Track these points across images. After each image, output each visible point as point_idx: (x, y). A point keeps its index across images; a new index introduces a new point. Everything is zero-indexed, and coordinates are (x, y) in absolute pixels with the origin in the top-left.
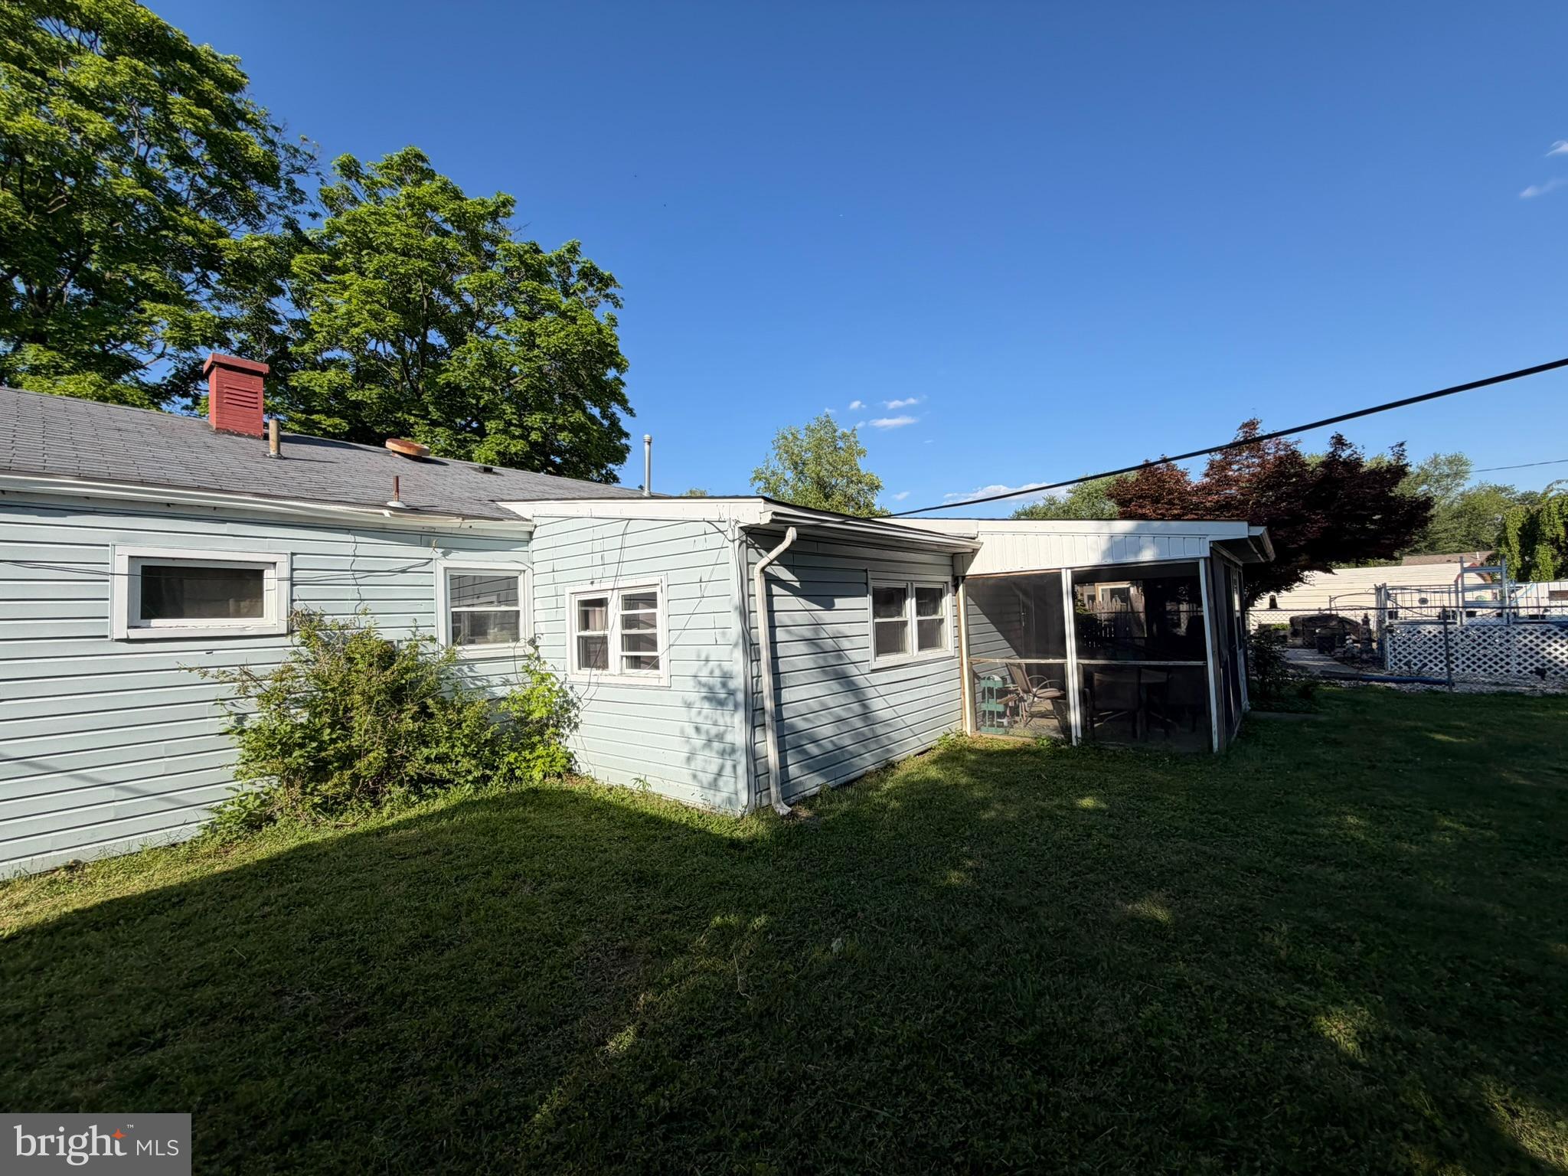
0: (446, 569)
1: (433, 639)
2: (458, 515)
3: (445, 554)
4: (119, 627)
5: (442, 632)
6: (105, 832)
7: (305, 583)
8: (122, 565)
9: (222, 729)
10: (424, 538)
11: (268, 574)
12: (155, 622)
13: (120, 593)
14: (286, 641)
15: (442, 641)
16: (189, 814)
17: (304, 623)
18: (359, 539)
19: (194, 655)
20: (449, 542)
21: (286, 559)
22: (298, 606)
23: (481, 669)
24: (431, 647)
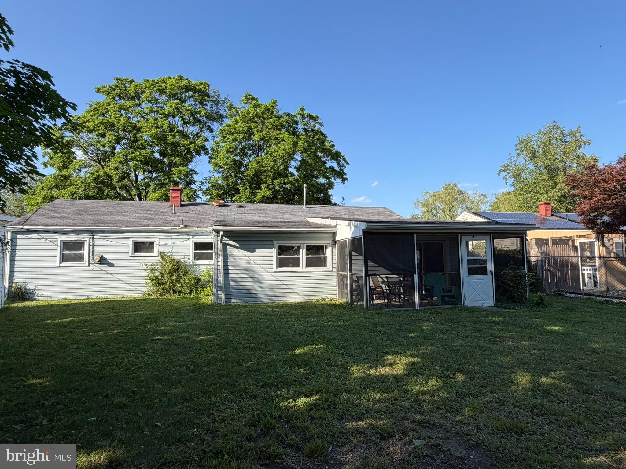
0: (193, 241)
1: (189, 259)
2: (196, 227)
3: (193, 237)
4: (130, 255)
5: (191, 257)
6: (128, 292)
7: (162, 245)
8: (131, 243)
9: (146, 275)
10: (188, 233)
11: (155, 243)
12: (136, 253)
13: (131, 247)
14: (158, 258)
15: (191, 259)
16: (139, 292)
17: (161, 254)
18: (173, 235)
19: (142, 260)
20: (194, 234)
21: (158, 240)
22: (160, 250)
23: (201, 267)
24: (189, 261)
